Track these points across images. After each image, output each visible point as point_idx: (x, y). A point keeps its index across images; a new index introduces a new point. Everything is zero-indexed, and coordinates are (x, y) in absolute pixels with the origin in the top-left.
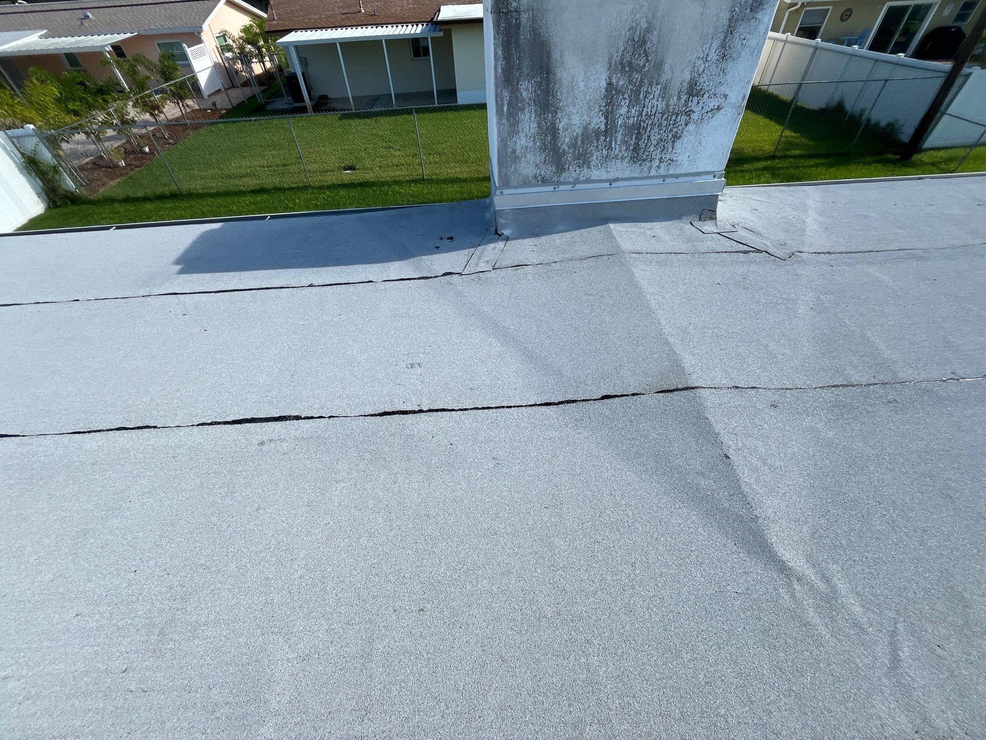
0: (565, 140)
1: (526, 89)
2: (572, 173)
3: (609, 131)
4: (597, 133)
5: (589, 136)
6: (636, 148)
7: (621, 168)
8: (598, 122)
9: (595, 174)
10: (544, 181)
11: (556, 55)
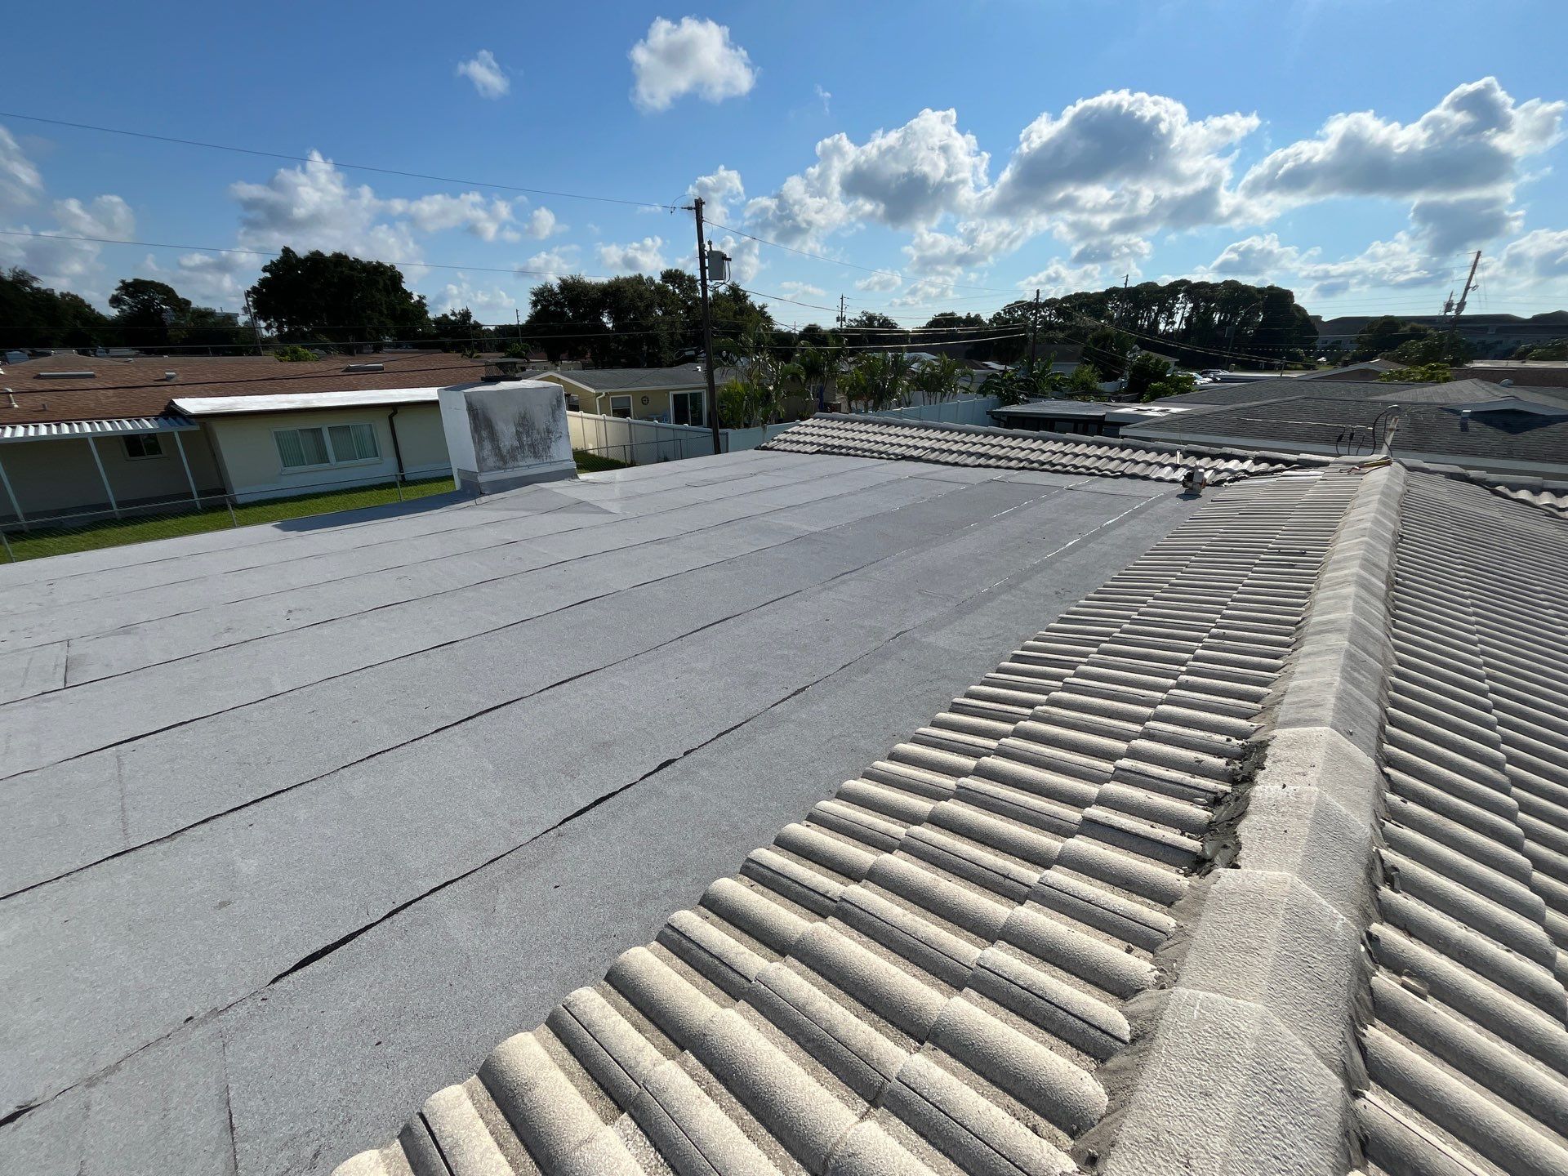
0: (504, 451)
1: (484, 434)
2: (511, 464)
3: (522, 446)
4: (517, 448)
5: (513, 449)
6: (535, 452)
7: (531, 461)
8: (516, 443)
9: (521, 464)
10: (499, 468)
11: (494, 422)
